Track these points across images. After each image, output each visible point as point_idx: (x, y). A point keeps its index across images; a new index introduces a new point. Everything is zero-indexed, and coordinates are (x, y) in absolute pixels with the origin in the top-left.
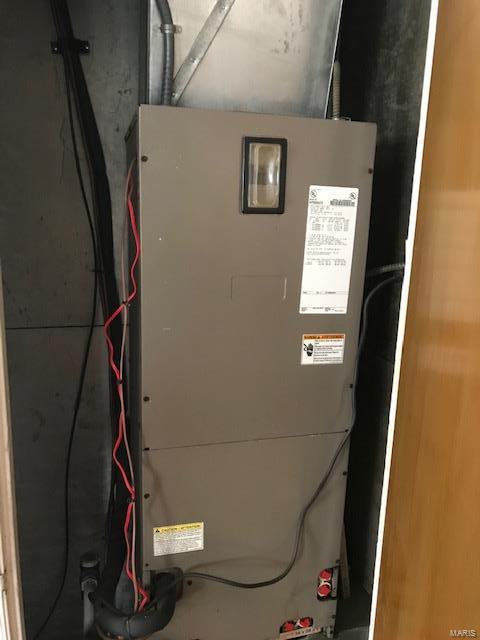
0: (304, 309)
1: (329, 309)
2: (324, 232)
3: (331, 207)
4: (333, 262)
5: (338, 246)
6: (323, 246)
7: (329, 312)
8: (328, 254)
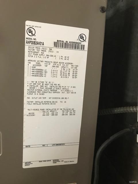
0: (27, 164)
1: (58, 160)
2: (48, 78)
3: (55, 50)
4: (60, 112)
5: (65, 95)
6: (47, 95)
7: (58, 164)
8: (54, 103)
